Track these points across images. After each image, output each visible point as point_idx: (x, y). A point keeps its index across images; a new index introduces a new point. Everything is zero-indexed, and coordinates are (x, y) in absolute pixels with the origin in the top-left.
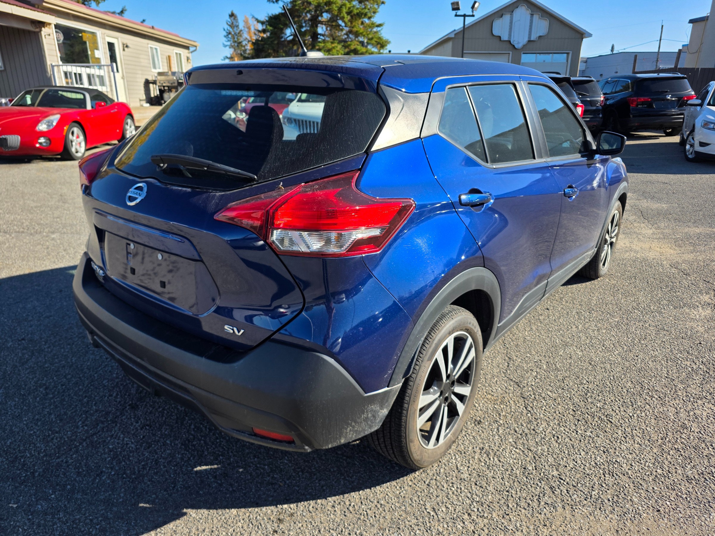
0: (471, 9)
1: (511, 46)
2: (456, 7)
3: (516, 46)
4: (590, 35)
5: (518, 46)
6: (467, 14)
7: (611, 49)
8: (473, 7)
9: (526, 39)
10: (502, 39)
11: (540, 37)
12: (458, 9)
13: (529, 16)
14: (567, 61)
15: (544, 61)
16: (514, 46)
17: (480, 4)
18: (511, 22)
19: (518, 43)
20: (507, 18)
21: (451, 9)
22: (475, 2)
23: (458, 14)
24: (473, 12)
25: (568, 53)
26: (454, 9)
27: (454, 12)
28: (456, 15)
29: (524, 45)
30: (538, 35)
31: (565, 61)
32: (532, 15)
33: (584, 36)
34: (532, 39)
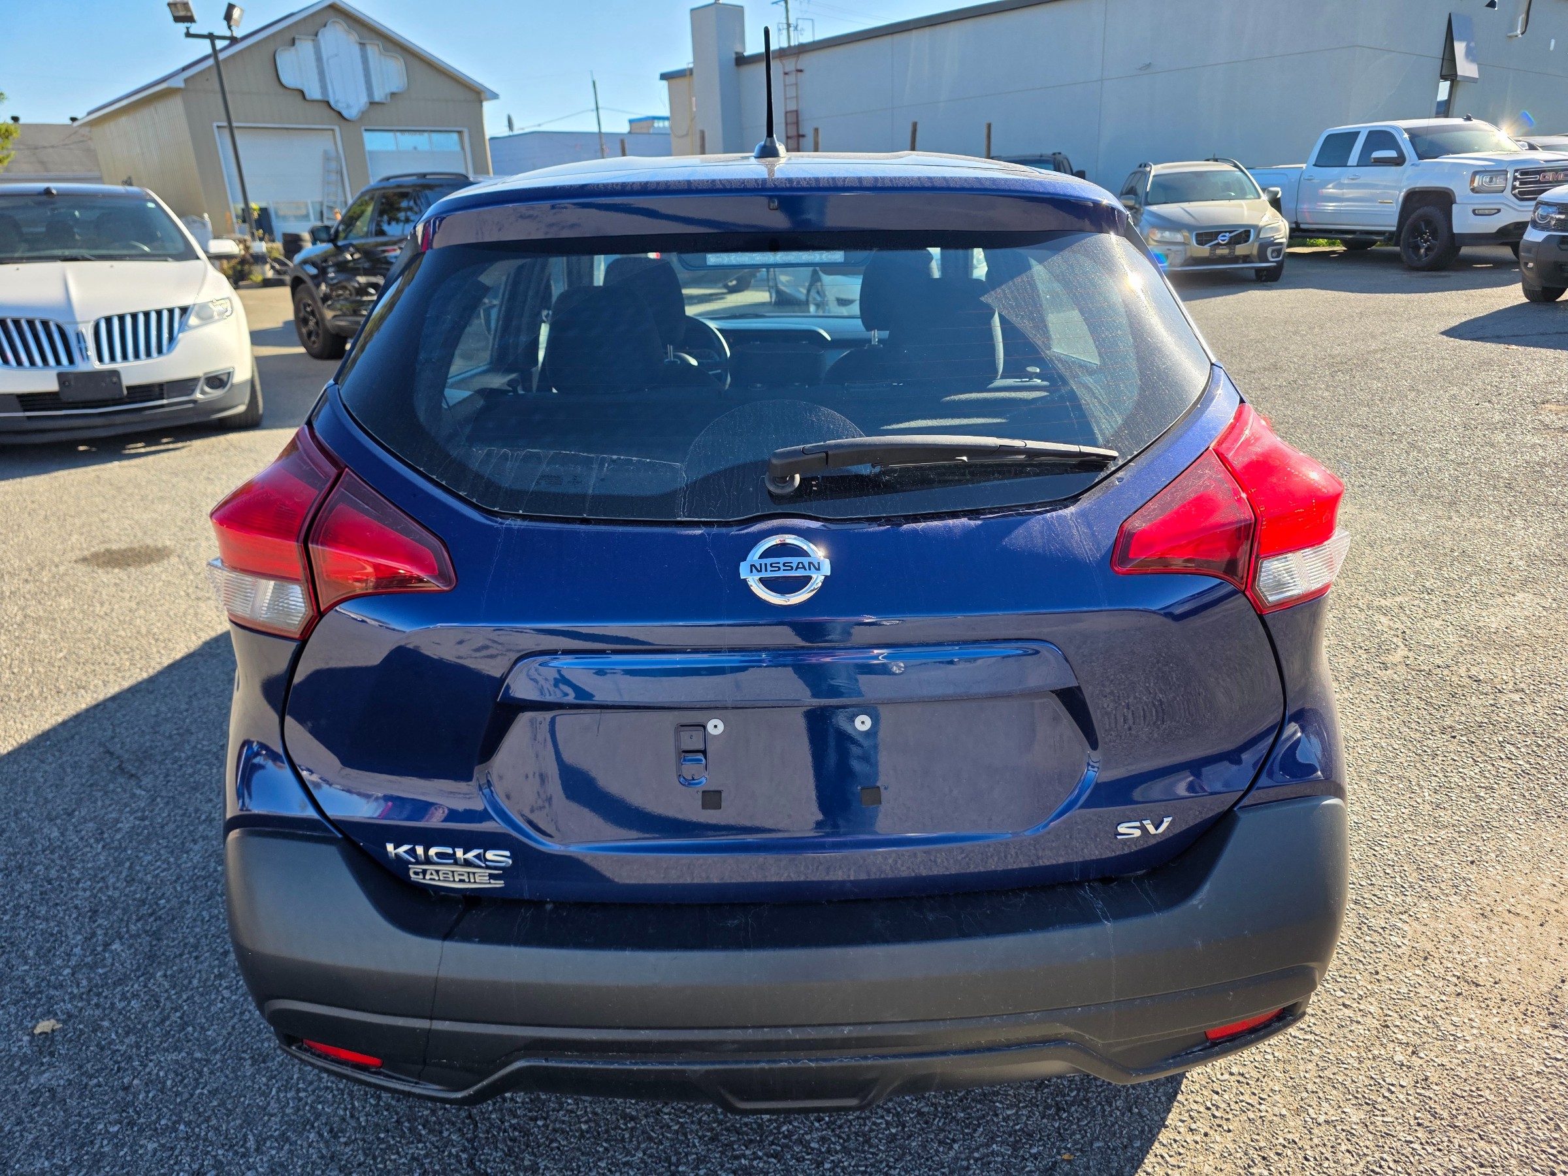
0: (225, 23)
1: (332, 113)
2: (184, 16)
3: (345, 113)
4: (495, 96)
5: (351, 113)
6: (216, 33)
7: (506, 123)
8: (228, 17)
9: (363, 100)
10: (308, 97)
11: (393, 94)
12: (190, 19)
13: (356, 49)
14: (463, 148)
15: (415, 148)
16: (339, 113)
17: (242, 11)
18: (319, 59)
19: (348, 107)
20: (305, 47)
21: (171, 18)
22: (231, 7)
23: (192, 31)
24: (230, 27)
25: (460, 132)
26: (177, 19)
27: (182, 27)
28: (188, 35)
29: (363, 113)
30: (388, 91)
31: (458, 148)
32: (362, 45)
33: (483, 96)
34: (377, 99)
